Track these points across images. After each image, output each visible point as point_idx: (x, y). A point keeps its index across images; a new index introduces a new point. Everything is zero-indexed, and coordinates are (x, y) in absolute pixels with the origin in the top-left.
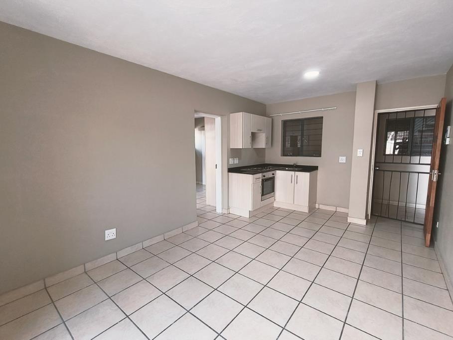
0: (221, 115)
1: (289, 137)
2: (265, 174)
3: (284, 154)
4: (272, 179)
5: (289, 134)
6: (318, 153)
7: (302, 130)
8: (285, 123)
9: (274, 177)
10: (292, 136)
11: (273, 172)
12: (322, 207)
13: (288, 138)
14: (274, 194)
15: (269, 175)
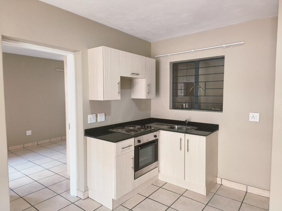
0: (74, 51)
1: (183, 85)
2: (140, 138)
3: (175, 105)
4: (155, 143)
5: (182, 81)
6: (218, 107)
7: (197, 76)
8: (175, 66)
9: (157, 139)
10: (186, 83)
11: (155, 133)
12: (226, 183)
13: (181, 86)
14: (158, 164)
15: (148, 138)
